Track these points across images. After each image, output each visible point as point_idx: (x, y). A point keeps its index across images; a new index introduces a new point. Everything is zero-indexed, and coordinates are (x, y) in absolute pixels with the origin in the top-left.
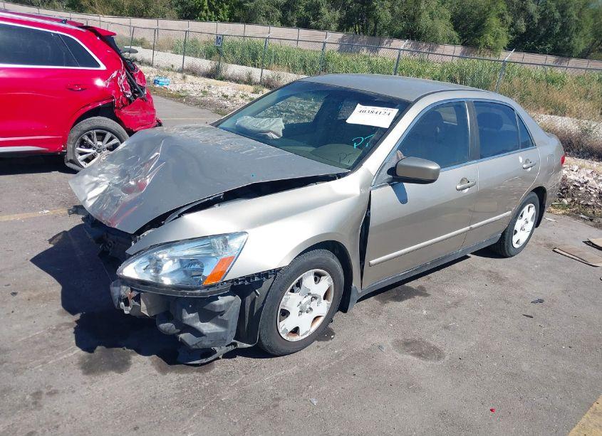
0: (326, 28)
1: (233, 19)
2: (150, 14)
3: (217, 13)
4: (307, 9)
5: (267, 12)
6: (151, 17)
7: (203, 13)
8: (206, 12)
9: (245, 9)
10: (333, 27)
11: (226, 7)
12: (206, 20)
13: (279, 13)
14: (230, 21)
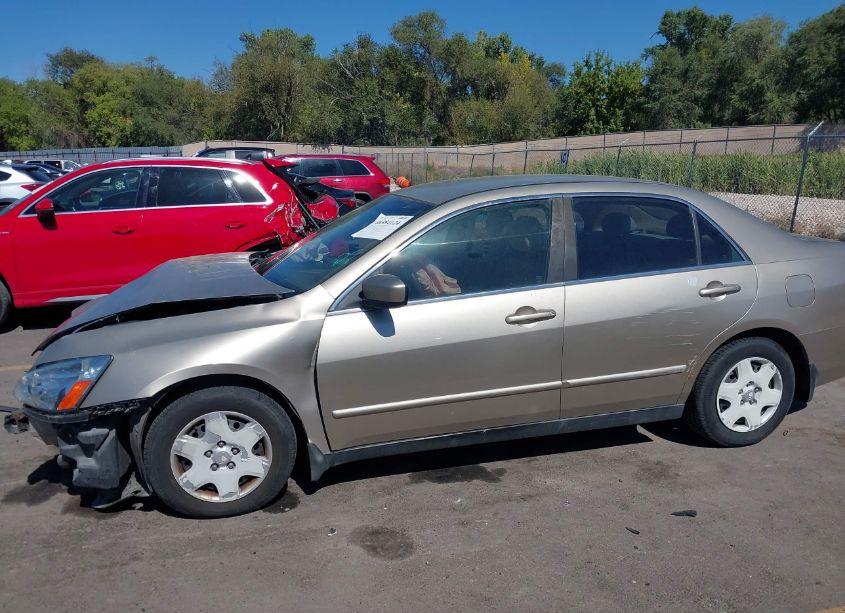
0: (776, 120)
1: (630, 127)
2: (518, 136)
3: (607, 122)
4: (743, 97)
5: (679, 112)
6: (521, 140)
7: (589, 125)
8: (592, 122)
9: (647, 112)
10: (786, 117)
11: (619, 112)
12: (591, 132)
13: (698, 110)
14: (625, 131)
